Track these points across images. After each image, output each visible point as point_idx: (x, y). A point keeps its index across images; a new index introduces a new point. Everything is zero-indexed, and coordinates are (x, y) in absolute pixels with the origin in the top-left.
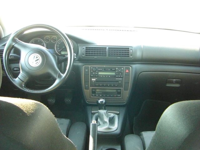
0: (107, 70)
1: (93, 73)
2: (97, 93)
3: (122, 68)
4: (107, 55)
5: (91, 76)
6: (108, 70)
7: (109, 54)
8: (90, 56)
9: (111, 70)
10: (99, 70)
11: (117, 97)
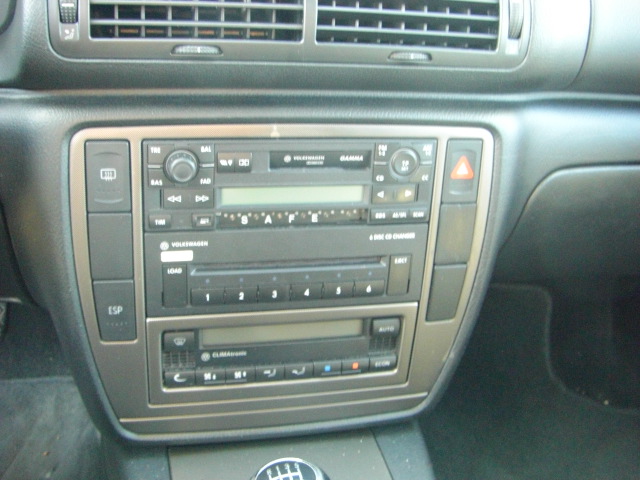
0: (294, 164)
1: (172, 199)
2: (205, 357)
3: (428, 149)
4: (310, 24)
5: (149, 227)
6: (302, 164)
7: (324, 18)
8: (134, 32)
9: (332, 161)
10: (226, 170)
11: (370, 369)
